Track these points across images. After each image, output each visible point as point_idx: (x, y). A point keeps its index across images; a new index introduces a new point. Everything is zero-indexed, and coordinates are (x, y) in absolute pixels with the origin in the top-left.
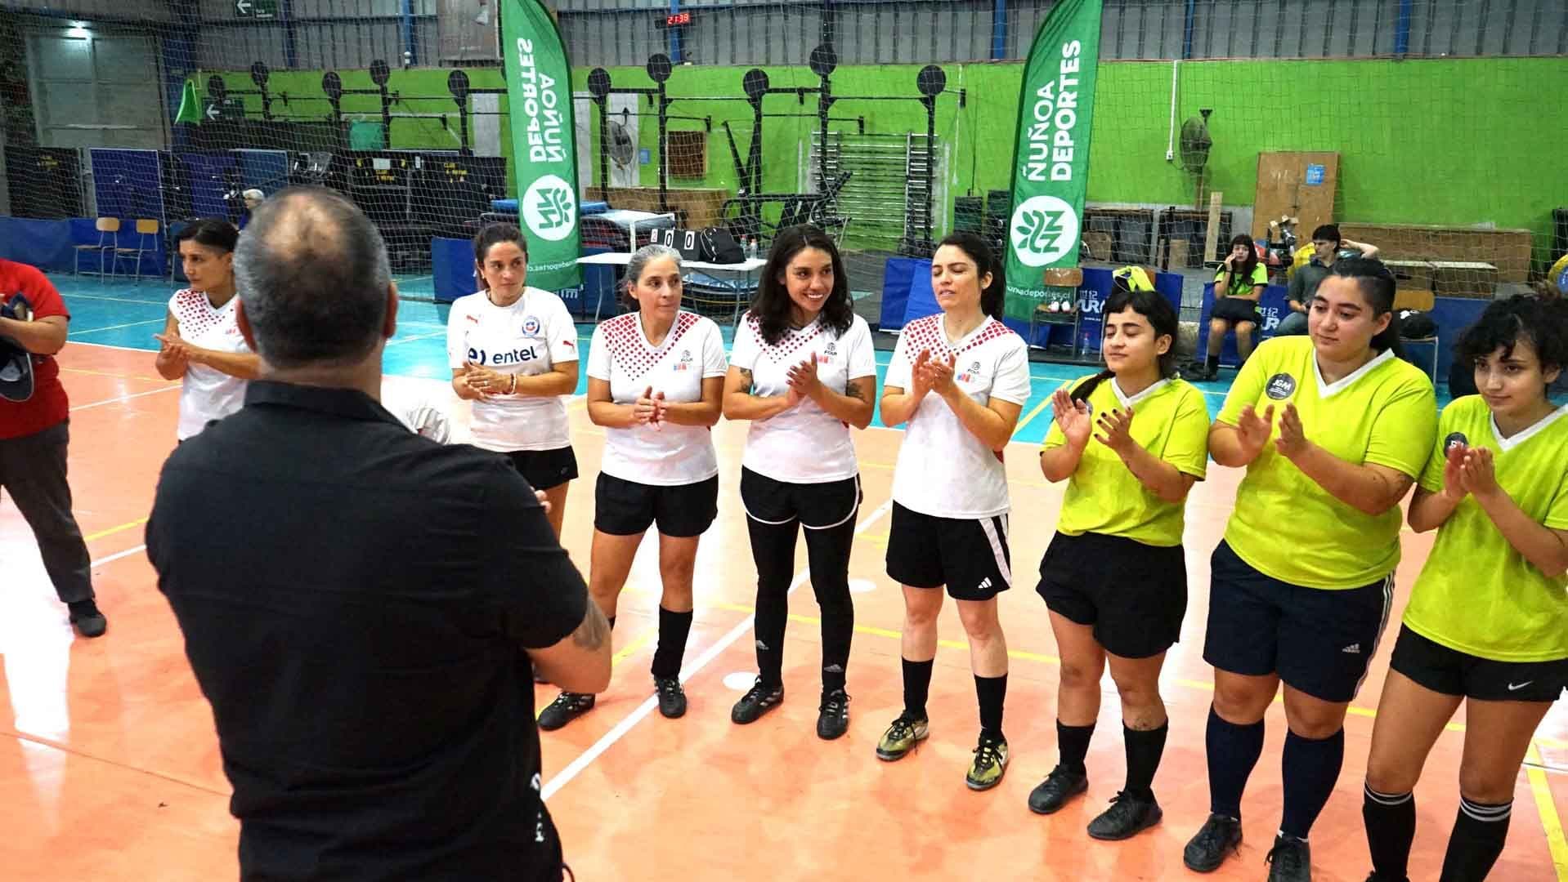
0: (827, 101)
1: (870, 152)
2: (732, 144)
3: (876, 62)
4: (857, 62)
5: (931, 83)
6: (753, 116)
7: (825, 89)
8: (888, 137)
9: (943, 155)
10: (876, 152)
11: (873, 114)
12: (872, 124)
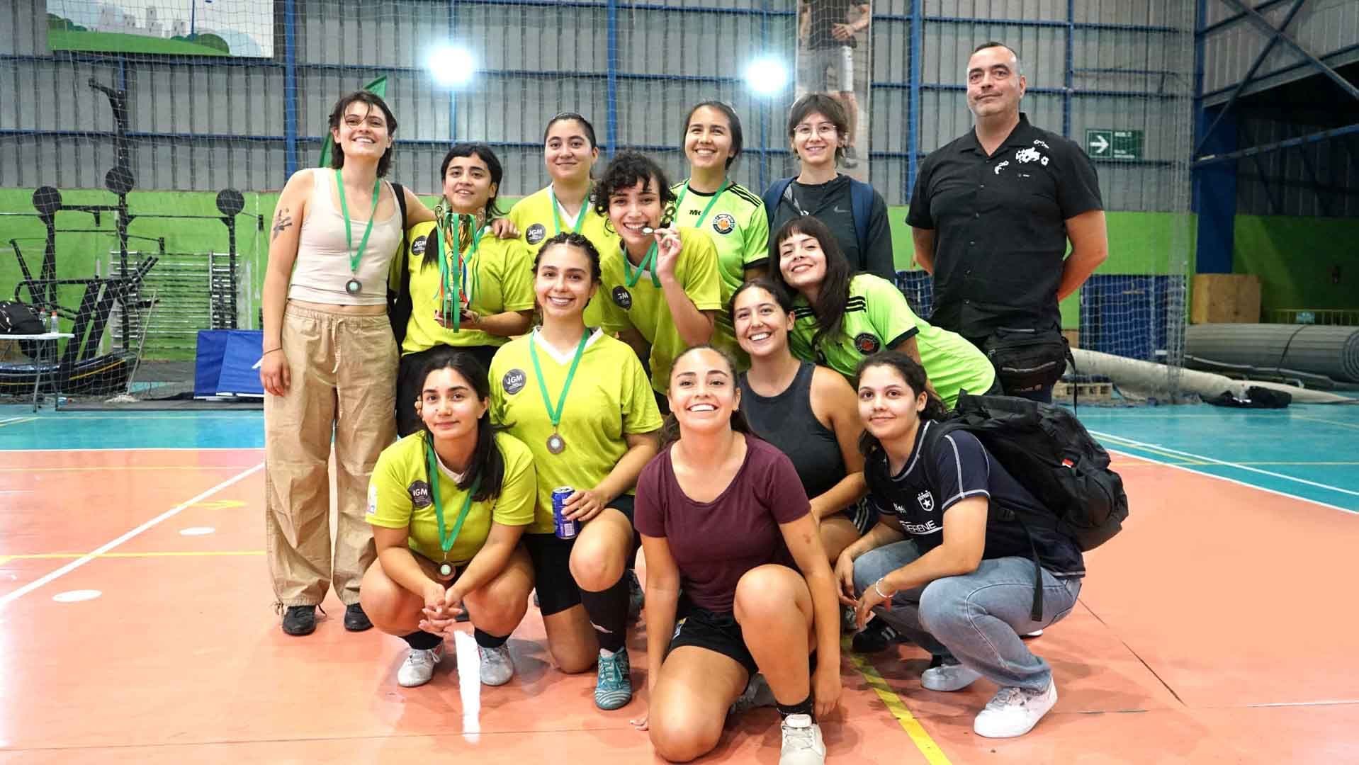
0: (126, 219)
1: (171, 270)
2: (22, 262)
3: (175, 188)
4: (155, 188)
5: (230, 204)
6: (45, 235)
7: (122, 208)
8: (189, 256)
9: (245, 272)
10: (179, 271)
11: (173, 236)
12: (173, 245)
